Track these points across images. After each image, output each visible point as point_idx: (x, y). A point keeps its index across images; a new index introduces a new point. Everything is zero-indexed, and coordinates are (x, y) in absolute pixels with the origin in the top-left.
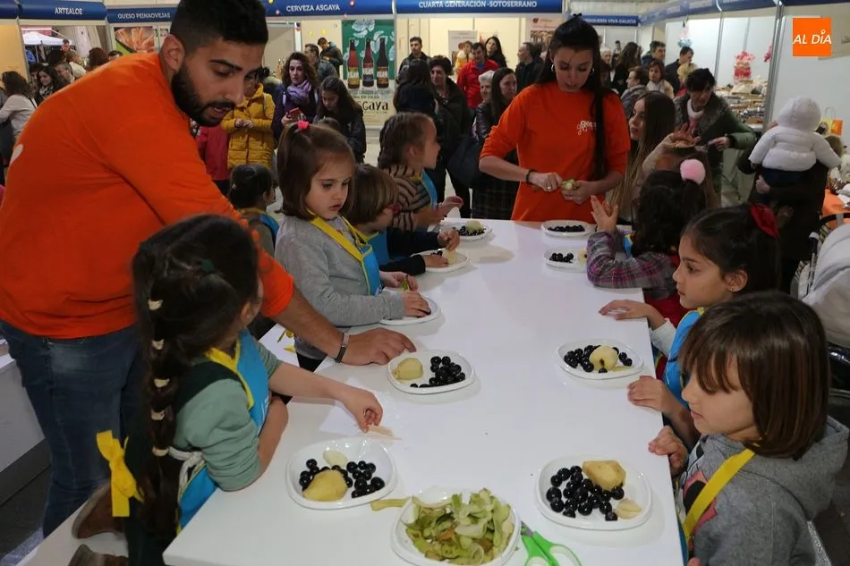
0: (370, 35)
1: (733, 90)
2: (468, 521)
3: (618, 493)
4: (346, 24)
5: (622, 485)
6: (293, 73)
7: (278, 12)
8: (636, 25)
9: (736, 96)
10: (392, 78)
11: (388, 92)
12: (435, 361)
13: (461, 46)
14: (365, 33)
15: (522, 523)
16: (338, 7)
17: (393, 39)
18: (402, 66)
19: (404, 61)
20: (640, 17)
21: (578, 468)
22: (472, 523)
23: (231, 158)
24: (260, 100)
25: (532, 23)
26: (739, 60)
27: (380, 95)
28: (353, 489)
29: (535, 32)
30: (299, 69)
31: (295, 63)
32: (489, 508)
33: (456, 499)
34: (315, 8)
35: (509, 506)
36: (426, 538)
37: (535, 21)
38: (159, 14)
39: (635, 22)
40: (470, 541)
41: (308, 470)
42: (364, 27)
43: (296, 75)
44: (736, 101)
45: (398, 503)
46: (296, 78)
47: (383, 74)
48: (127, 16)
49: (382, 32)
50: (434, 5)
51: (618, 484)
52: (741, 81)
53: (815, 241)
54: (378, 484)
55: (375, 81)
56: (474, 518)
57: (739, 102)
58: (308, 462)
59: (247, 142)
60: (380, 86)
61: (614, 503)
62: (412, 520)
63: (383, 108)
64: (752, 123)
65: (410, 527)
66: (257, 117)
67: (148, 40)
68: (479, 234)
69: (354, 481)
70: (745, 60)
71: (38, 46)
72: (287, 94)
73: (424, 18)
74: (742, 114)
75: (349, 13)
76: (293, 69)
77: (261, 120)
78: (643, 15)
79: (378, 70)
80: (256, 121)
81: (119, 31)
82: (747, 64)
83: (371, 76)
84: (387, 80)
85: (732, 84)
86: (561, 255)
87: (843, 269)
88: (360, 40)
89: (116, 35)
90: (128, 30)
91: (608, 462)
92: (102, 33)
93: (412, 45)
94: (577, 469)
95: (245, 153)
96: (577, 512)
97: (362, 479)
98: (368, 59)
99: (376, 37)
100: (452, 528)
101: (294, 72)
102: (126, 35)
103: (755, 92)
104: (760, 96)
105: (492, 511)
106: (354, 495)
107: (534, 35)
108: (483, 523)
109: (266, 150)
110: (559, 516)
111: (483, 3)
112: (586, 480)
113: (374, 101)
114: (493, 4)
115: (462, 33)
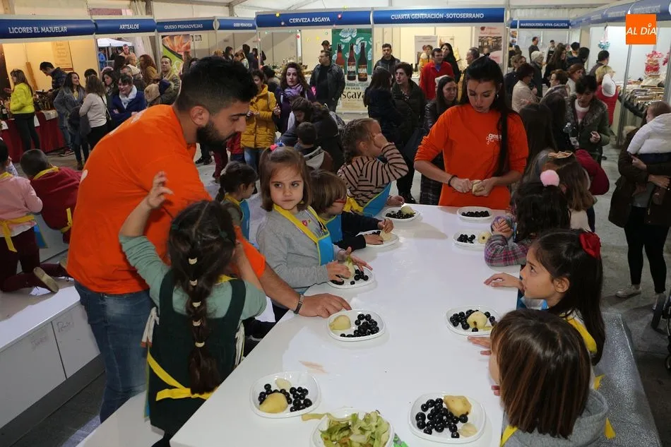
0: (353, 40)
1: (642, 84)
2: (358, 432)
3: (464, 418)
4: (335, 32)
5: (467, 413)
6: (289, 78)
7: (283, 23)
8: (567, 27)
9: (644, 89)
10: (370, 74)
12: (360, 317)
14: (349, 39)
15: (396, 435)
16: (328, 19)
17: (371, 44)
18: (376, 66)
19: (378, 62)
20: (571, 20)
21: (441, 399)
22: (361, 433)
23: (243, 140)
24: (266, 97)
25: (480, 31)
26: (649, 58)
27: (360, 87)
28: (292, 405)
29: (482, 37)
30: (294, 74)
31: (291, 70)
32: (374, 424)
33: (355, 417)
34: (311, 20)
35: (388, 424)
36: (333, 441)
37: (483, 29)
38: (194, 25)
39: (566, 25)
40: (359, 445)
41: (265, 391)
42: (349, 34)
43: (292, 79)
44: (644, 93)
45: (319, 416)
46: (292, 81)
47: (363, 71)
48: (171, 27)
49: (363, 38)
50: (403, 17)
51: (464, 413)
52: (650, 76)
54: (308, 403)
55: (357, 76)
56: (362, 430)
57: (646, 95)
58: (265, 386)
59: (255, 128)
60: (360, 79)
61: (460, 425)
62: (325, 428)
65: (323, 432)
66: (263, 110)
67: (186, 44)
68: (410, 217)
69: (293, 400)
70: (655, 58)
71: (108, 48)
72: (284, 94)
73: (396, 27)
75: (337, 24)
76: (289, 75)
77: (266, 112)
78: (574, 19)
79: (359, 67)
80: (262, 113)
81: (165, 38)
82: (657, 61)
83: (354, 72)
84: (366, 75)
85: (642, 77)
86: (466, 236)
88: (345, 44)
89: (163, 42)
90: (172, 37)
91: (459, 397)
92: (153, 42)
93: (385, 51)
94: (440, 401)
95: (253, 137)
96: (433, 430)
97: (299, 399)
98: (351, 59)
99: (357, 42)
100: (348, 436)
101: (291, 77)
102: (170, 41)
103: (660, 85)
104: (664, 88)
105: (376, 426)
106: (291, 410)
107: (481, 40)
108: (368, 434)
109: (269, 134)
110: (421, 432)
111: (441, 16)
112: (445, 408)
113: (356, 91)
114: (448, 16)
115: (425, 38)
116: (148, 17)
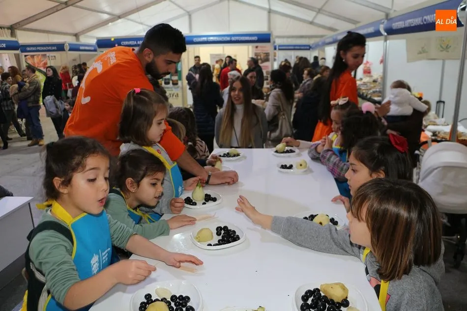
1: (363, 81)
3: (345, 303)
5: (347, 298)
8: (309, 49)
9: (365, 84)
10: (180, 79)
11: (178, 87)
12: (219, 230)
13: (217, 62)
20: (311, 45)
21: (317, 289)
25: (255, 49)
26: (365, 66)
27: (174, 89)
34: (137, 42)
37: (257, 47)
38: (50, 48)
39: (308, 48)
41: (146, 301)
44: (365, 86)
47: (175, 78)
48: (32, 49)
50: (202, 40)
51: (345, 298)
52: (367, 76)
53: (418, 156)
54: (190, 310)
55: (171, 82)
57: (367, 87)
58: (146, 296)
60: (173, 84)
61: (343, 309)
63: (176, 96)
64: (375, 97)
67: (43, 62)
68: (237, 156)
69: (175, 308)
70: (368, 65)
73: (197, 47)
74: (369, 92)
78: (313, 44)
79: (173, 76)
81: (27, 57)
82: (369, 67)
83: (169, 79)
84: (177, 81)
85: (362, 77)
86: (286, 166)
87: (436, 169)
89: (26, 59)
90: (33, 56)
91: (337, 284)
92: (18, 58)
94: (317, 290)
102: (31, 59)
103: (375, 81)
104: (377, 83)
107: (256, 54)
111: (228, 39)
112: (324, 296)
113: (170, 92)
114: (233, 39)
115: (217, 55)
116: (13, 39)
